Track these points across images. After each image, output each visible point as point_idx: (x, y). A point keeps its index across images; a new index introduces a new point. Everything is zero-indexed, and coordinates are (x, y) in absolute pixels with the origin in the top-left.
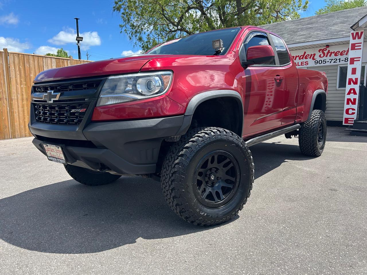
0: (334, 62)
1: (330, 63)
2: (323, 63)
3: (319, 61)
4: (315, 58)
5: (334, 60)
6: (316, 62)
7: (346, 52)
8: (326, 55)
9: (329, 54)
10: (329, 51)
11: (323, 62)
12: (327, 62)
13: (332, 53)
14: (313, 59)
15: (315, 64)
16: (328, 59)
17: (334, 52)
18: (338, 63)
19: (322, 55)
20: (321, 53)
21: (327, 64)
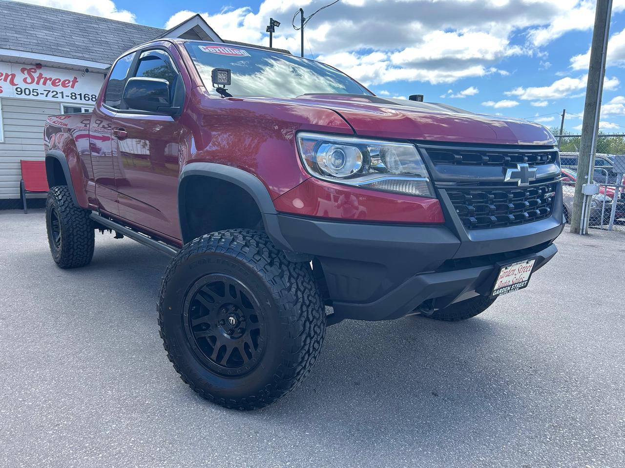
0: (53, 97)
1: (46, 96)
2: (33, 95)
3: (25, 89)
4: (15, 81)
5: (53, 92)
6: (19, 90)
7: (71, 83)
8: (35, 81)
9: (42, 80)
10: (41, 75)
11: (32, 93)
12: (41, 94)
13: (46, 80)
14: (12, 83)
15: (17, 93)
16: (41, 88)
17: (50, 79)
18: (60, 99)
19: (29, 80)
20: (26, 75)
21: (40, 97)
